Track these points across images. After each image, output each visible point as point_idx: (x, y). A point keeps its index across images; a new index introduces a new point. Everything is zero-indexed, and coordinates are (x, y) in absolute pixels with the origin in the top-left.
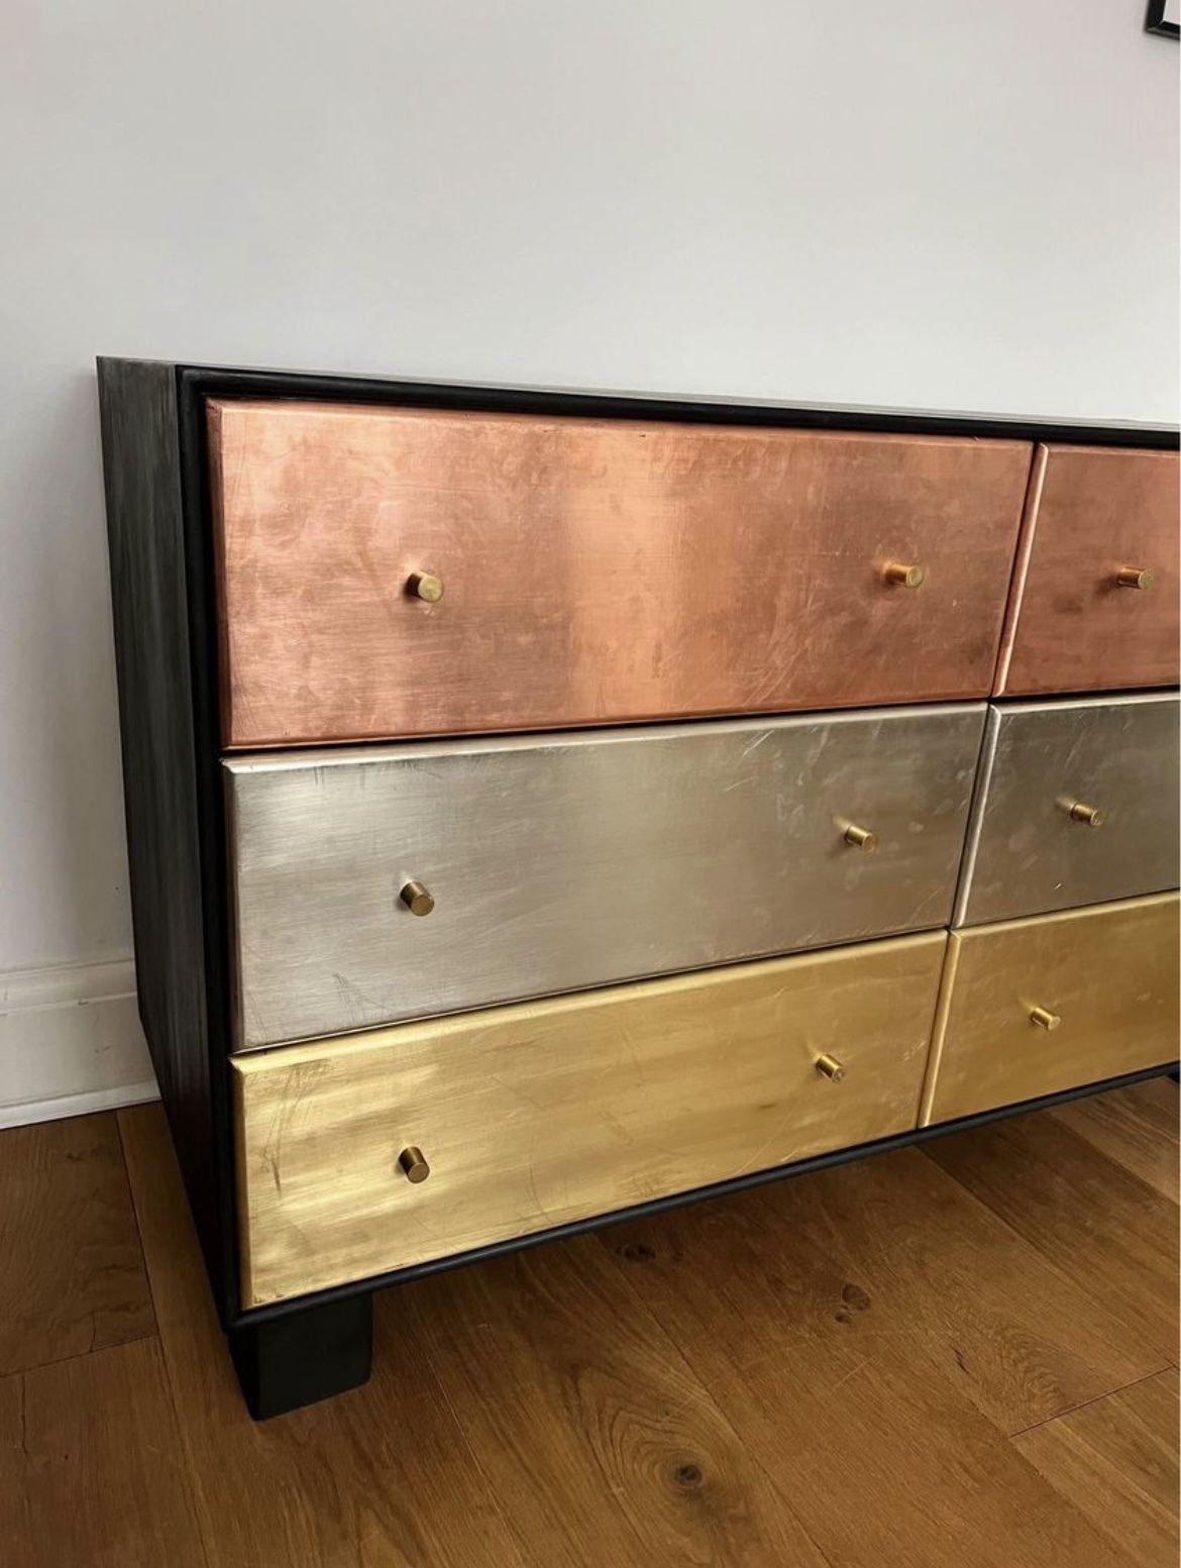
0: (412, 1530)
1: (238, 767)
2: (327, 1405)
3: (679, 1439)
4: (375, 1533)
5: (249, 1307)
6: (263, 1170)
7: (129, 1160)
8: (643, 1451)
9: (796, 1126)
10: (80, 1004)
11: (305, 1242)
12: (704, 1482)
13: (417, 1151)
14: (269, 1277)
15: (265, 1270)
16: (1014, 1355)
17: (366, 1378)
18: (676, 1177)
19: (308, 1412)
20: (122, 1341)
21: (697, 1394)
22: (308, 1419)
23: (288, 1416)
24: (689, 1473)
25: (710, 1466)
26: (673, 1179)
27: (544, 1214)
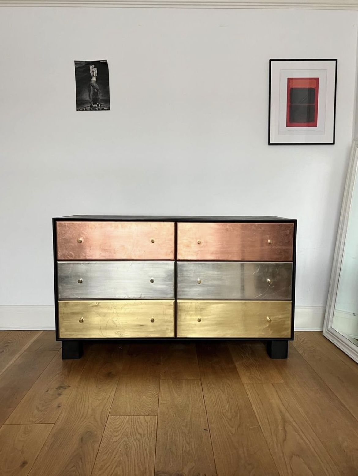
1: (58, 262)
5: (60, 338)
6: (61, 317)
9: (148, 330)
11: (67, 330)
15: (61, 333)
26: (125, 335)
27: (103, 335)
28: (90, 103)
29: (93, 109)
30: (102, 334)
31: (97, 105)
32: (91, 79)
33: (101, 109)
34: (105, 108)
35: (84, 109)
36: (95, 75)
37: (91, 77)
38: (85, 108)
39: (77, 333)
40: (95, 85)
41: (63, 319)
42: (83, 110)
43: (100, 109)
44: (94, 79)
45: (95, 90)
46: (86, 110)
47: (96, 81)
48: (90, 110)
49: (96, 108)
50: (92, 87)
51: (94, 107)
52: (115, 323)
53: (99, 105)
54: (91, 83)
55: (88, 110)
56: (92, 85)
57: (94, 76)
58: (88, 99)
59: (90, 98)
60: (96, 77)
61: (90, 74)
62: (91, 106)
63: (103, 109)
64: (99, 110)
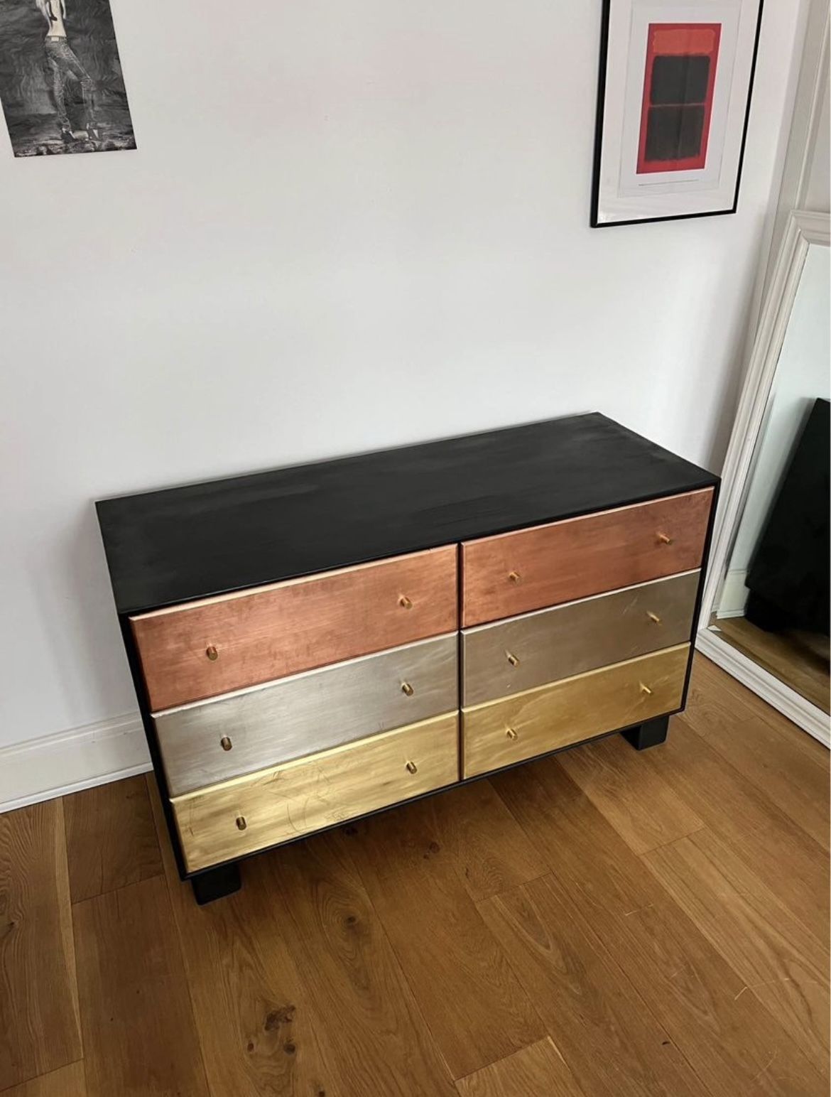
0: (251, 943)
1: (154, 716)
2: (224, 898)
3: (351, 907)
4: (238, 944)
5: (190, 872)
6: (186, 831)
7: (151, 797)
8: (337, 912)
9: (402, 787)
10: (125, 734)
11: (205, 851)
12: (356, 922)
13: (243, 819)
14: (193, 863)
15: (192, 861)
16: (489, 869)
17: (239, 888)
18: (351, 812)
19: (218, 901)
20: (151, 876)
21: (362, 891)
22: (219, 904)
23: (210, 903)
24: (351, 919)
25: (360, 917)
26: (350, 813)
27: (297, 831)
28: (60, 126)
29: (72, 146)
30: (294, 828)
31: (86, 134)
32: (47, 32)
33: (103, 147)
34: (118, 144)
35: (43, 149)
36: (56, 13)
37: (43, 24)
38: (44, 145)
39: (232, 849)
40: (65, 53)
41: (192, 833)
42: (40, 154)
43: (100, 146)
44: (57, 31)
45: (70, 73)
46: (50, 153)
47: (69, 40)
48: (66, 151)
49: (87, 145)
50: (55, 63)
51: (76, 140)
52: (323, 800)
53: (96, 132)
54: (47, 45)
55: (58, 153)
56: (54, 58)
57: (56, 19)
58: (47, 109)
59: (55, 105)
60: (64, 22)
61: (38, 10)
62: (66, 138)
63: (112, 148)
64: (97, 150)
